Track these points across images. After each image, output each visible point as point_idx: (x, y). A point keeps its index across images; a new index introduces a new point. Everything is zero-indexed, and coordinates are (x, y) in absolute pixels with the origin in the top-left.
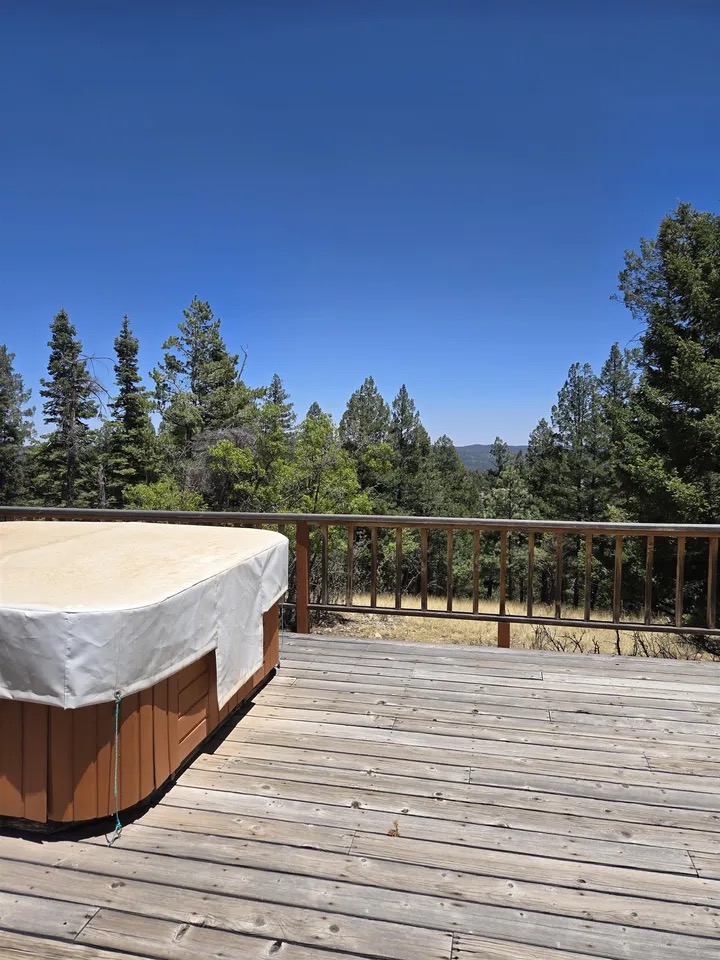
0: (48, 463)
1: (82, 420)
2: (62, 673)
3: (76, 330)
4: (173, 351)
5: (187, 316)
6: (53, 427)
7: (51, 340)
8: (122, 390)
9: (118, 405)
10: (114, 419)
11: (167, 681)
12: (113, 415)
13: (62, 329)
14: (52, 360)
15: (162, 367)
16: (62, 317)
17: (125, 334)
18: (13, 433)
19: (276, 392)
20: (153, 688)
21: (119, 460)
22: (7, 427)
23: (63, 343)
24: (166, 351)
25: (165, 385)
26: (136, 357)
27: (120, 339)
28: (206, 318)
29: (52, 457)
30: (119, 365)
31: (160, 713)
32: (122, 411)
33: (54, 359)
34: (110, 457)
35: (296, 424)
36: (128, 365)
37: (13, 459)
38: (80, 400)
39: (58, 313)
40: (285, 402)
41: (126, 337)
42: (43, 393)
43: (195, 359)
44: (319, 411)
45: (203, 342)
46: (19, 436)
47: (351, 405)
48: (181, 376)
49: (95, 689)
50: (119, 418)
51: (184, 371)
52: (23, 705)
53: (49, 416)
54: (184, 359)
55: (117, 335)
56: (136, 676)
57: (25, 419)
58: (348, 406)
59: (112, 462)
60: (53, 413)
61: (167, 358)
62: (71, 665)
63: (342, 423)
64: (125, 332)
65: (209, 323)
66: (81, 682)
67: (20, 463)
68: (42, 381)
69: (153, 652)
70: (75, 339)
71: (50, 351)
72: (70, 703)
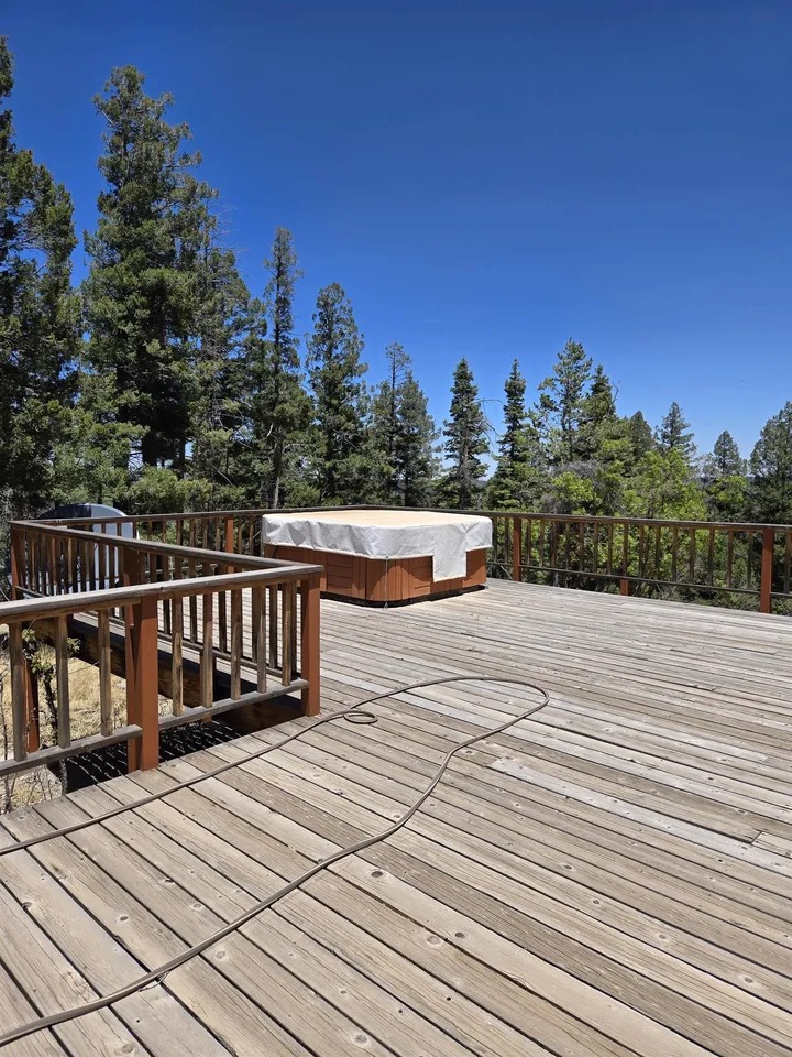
0: (446, 493)
1: (476, 456)
2: (370, 547)
3: (474, 376)
4: (547, 391)
5: (561, 358)
6: (452, 463)
7: (453, 386)
8: (509, 428)
9: (504, 442)
10: (501, 454)
11: (409, 559)
12: (501, 450)
13: (463, 376)
14: (453, 403)
15: (537, 407)
16: (463, 365)
17: (515, 376)
18: (424, 468)
19: (673, 422)
20: (402, 560)
21: (503, 492)
22: (420, 463)
23: (463, 388)
24: (541, 392)
25: (540, 423)
26: (523, 396)
27: (509, 380)
28: (579, 358)
29: (449, 488)
30: (507, 405)
31: (405, 572)
32: (508, 447)
33: (455, 402)
34: (496, 489)
35: (696, 457)
36: (515, 404)
37: (423, 490)
38: (474, 438)
39: (459, 362)
40: (684, 433)
41: (514, 379)
42: (445, 433)
43: (567, 396)
44: (730, 441)
45: (575, 381)
46: (429, 470)
47: (766, 432)
48: (553, 414)
49: (379, 554)
50: (506, 453)
51: (556, 410)
52: (360, 558)
53: (448, 453)
54: (558, 400)
55: (508, 378)
56: (395, 553)
57: (434, 455)
58: (762, 434)
59: (497, 493)
60: (452, 449)
61: (542, 398)
62: (372, 544)
63: (754, 454)
64: (515, 374)
65: (580, 363)
66: (375, 550)
67: (428, 494)
68: (445, 422)
69: (400, 547)
70: (472, 384)
71: (452, 395)
72: (371, 557)
